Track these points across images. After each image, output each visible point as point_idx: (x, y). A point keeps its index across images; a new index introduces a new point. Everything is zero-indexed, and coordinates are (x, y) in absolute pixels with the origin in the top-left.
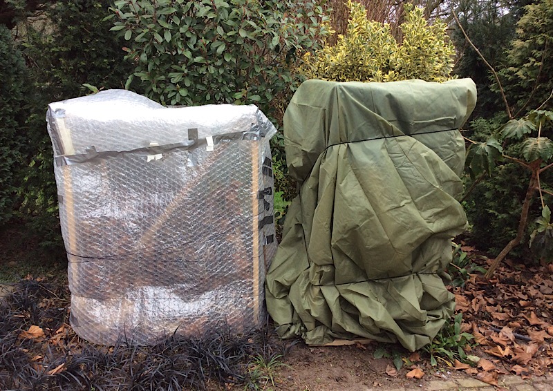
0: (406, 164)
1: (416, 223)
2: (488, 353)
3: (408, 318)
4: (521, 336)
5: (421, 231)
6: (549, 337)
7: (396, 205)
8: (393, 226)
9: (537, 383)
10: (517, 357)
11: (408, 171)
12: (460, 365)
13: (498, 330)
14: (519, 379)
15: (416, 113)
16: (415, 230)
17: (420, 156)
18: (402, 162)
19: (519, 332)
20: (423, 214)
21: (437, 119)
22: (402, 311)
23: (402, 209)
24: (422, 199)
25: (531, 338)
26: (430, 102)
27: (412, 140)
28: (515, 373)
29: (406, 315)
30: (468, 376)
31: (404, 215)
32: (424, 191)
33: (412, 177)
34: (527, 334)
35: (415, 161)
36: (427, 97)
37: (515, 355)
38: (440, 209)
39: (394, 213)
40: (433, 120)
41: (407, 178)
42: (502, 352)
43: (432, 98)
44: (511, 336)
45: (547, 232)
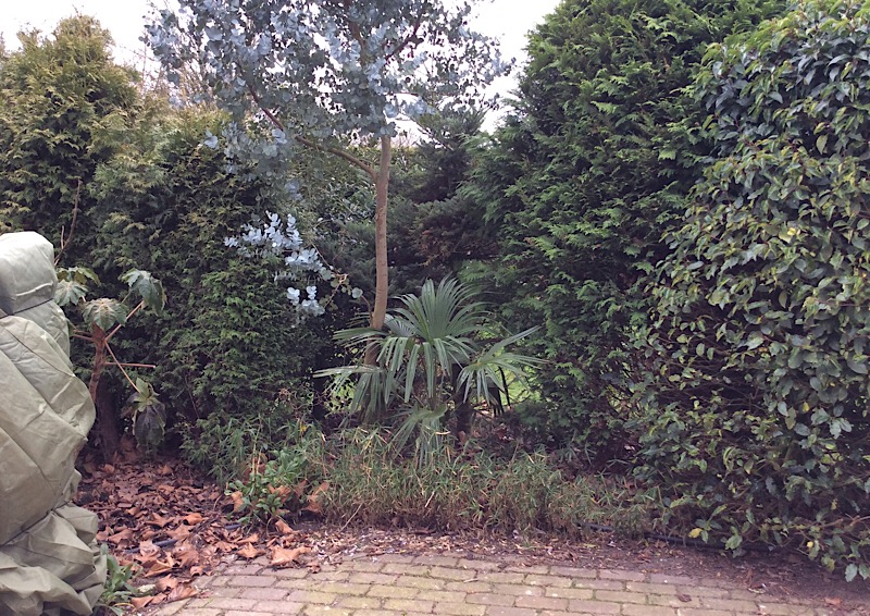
0: (26, 355)
1: (64, 431)
2: (151, 576)
3: (76, 569)
4: (164, 542)
5: (71, 441)
6: (192, 527)
7: (34, 414)
8: (37, 445)
9: (224, 570)
10: (184, 561)
11: (32, 364)
12: (142, 601)
13: (136, 549)
14: (207, 579)
15: (16, 283)
16: (65, 441)
17: (42, 340)
18: (19, 353)
19: (158, 540)
20: (64, 416)
21: (38, 288)
22: (66, 563)
23: (42, 418)
24: (59, 398)
25: (175, 538)
26: (25, 266)
27: (20, 320)
28: (197, 575)
29: (73, 567)
30: (161, 605)
31: (48, 424)
32: (59, 386)
33: (40, 370)
34: (168, 537)
35: (36, 347)
36: (20, 259)
37: (180, 560)
38: (80, 405)
39: (35, 426)
40: (33, 291)
41: (33, 373)
42: (166, 565)
43: (26, 260)
44: (155, 547)
45: (149, 409)
